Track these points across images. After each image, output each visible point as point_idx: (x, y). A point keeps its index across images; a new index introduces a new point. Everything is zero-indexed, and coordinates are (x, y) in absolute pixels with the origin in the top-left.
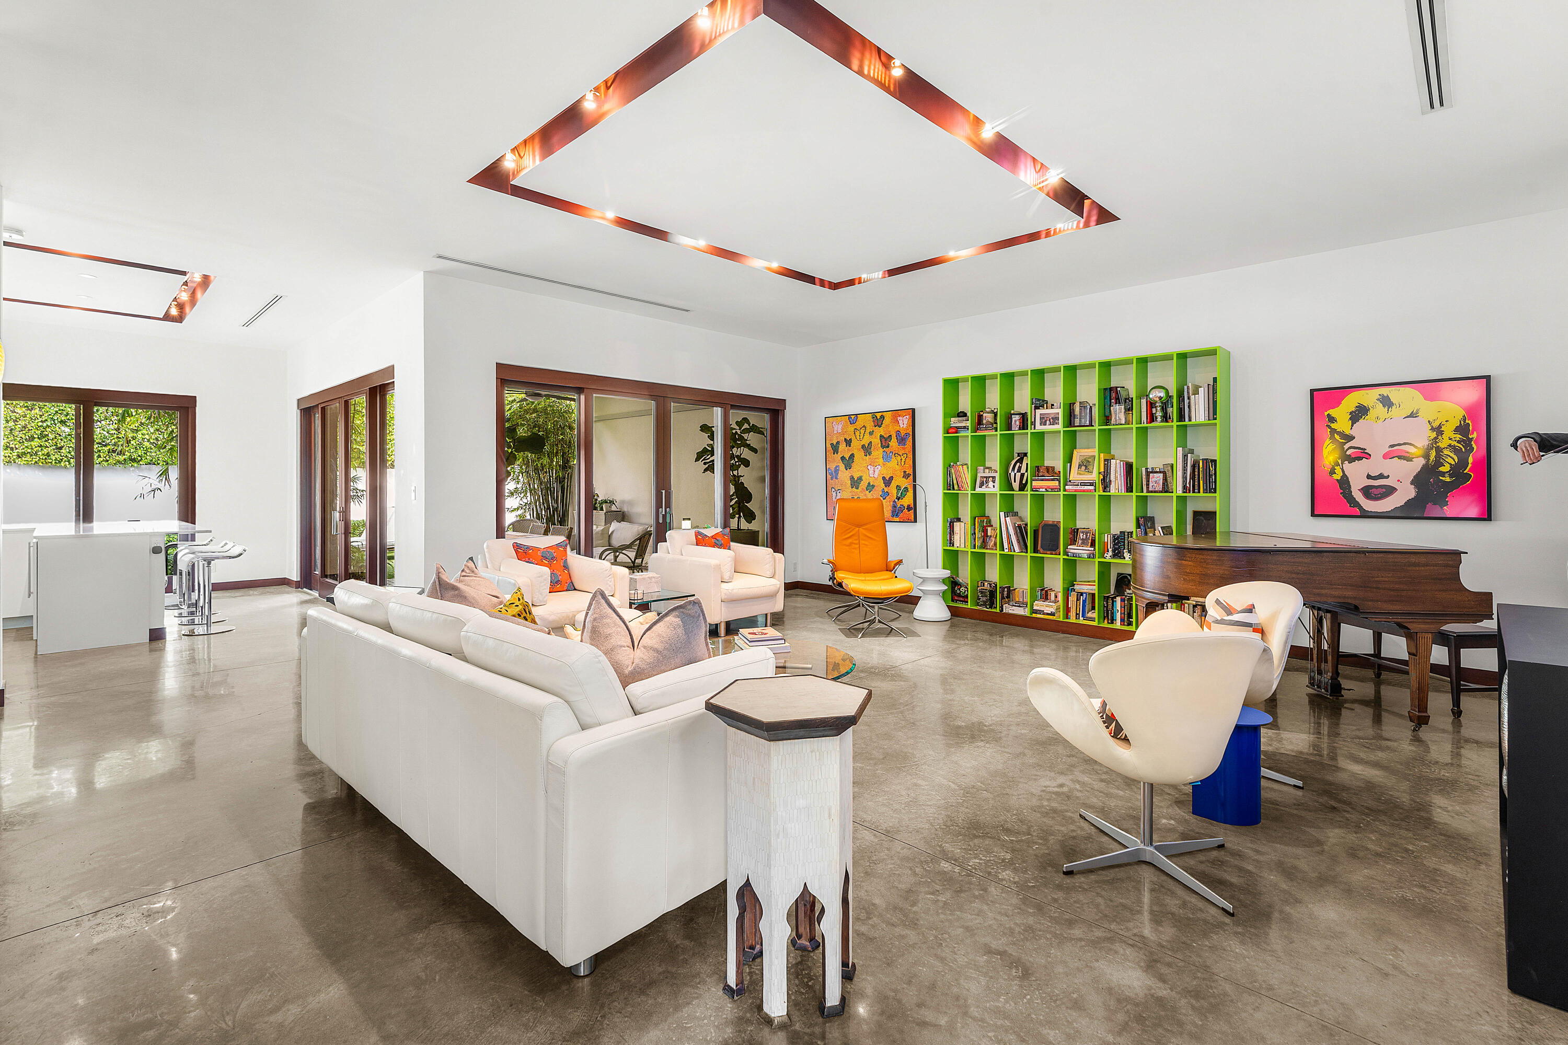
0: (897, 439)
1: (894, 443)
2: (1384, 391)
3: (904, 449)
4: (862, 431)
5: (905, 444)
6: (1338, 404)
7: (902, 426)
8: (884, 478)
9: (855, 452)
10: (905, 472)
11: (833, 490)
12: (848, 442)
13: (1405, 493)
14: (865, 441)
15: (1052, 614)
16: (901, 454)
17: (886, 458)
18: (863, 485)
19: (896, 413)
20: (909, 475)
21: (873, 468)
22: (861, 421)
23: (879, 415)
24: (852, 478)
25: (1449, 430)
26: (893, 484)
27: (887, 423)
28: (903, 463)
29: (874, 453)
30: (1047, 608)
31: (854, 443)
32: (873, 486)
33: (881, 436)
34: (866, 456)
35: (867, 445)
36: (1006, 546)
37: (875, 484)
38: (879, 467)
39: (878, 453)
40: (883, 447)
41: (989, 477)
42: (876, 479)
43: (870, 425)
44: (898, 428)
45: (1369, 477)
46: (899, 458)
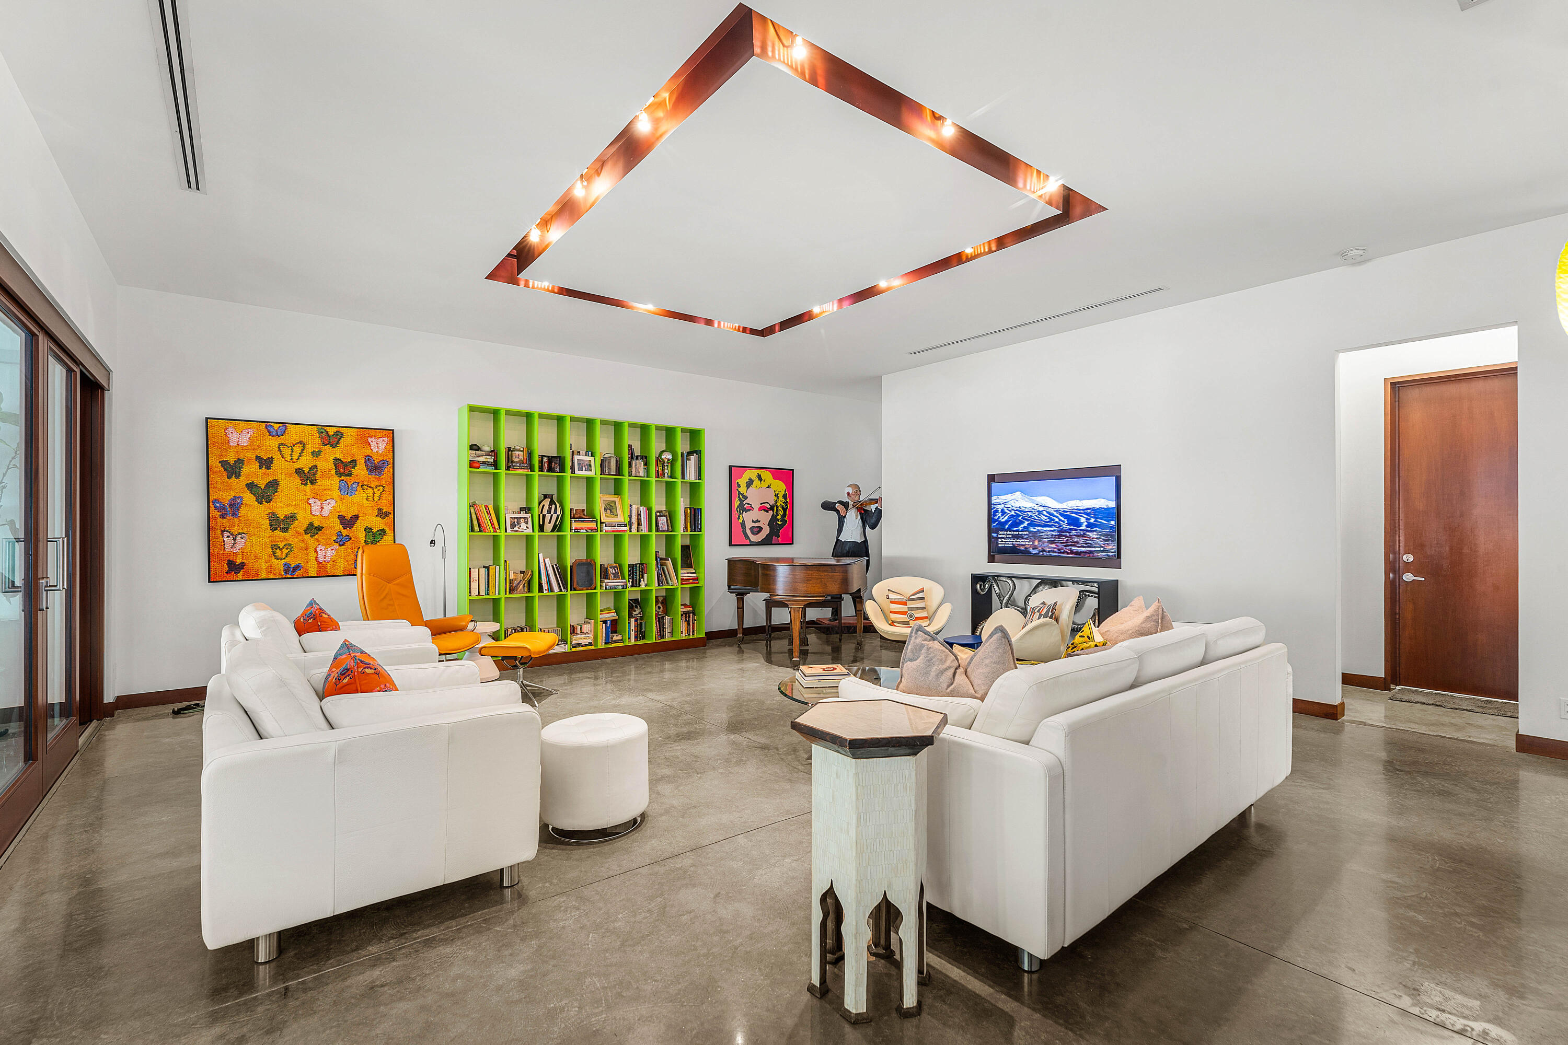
0: (367, 465)
1: (360, 471)
2: (759, 471)
3: (378, 479)
4: (297, 449)
5: (380, 474)
6: (741, 477)
7: (375, 450)
8: (341, 518)
9: (281, 478)
10: (380, 510)
11: (226, 534)
12: (265, 463)
13: (766, 530)
14: (306, 462)
15: (590, 644)
16: (372, 486)
17: (346, 490)
18: (299, 525)
19: (365, 434)
20: (387, 514)
21: (319, 503)
22: (293, 434)
23: (331, 431)
24: (273, 517)
25: (780, 496)
26: (359, 526)
27: (347, 443)
28: (376, 498)
29: (322, 483)
30: (586, 640)
31: (278, 464)
32: (320, 528)
33: (336, 459)
34: (306, 485)
35: (306, 470)
36: (545, 587)
37: (325, 525)
38: (333, 502)
39: (330, 482)
40: (338, 474)
41: (520, 518)
42: (326, 518)
43: (313, 443)
44: (368, 452)
45: (753, 521)
46: (370, 492)
